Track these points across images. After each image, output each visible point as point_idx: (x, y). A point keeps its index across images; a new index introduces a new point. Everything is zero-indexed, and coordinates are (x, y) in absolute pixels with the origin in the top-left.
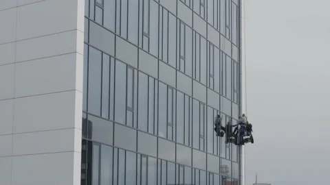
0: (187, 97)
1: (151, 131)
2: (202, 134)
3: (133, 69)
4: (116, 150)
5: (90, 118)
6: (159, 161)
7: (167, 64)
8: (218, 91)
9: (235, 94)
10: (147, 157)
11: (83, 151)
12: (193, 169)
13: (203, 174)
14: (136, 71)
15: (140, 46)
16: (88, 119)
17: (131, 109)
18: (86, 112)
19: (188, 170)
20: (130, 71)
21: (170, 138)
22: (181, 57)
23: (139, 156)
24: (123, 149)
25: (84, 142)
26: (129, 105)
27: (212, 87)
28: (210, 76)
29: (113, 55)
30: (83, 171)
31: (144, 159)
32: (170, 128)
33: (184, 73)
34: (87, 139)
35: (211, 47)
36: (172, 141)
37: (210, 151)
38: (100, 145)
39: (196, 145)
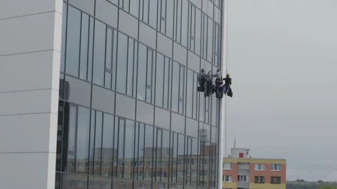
0: (167, 60)
1: (129, 93)
2: (181, 97)
3: (113, 29)
4: (93, 112)
5: (67, 79)
6: (137, 124)
7: (148, 24)
8: (199, 54)
9: (216, 57)
10: (125, 119)
11: (60, 113)
12: (171, 133)
13: (181, 138)
14: (115, 32)
15: (121, 6)
16: (66, 80)
17: (110, 70)
18: (63, 73)
19: (166, 134)
20: (109, 31)
21: (148, 101)
22: (161, 18)
23: (117, 118)
24: (100, 111)
25: (61, 103)
26: (108, 66)
27: (192, 49)
28: (191, 38)
29: (93, 15)
30: (59, 133)
31: (122, 122)
32: (149, 91)
33: (165, 35)
34: (64, 101)
35: (193, 8)
36: (151, 104)
37: (189, 114)
38: (77, 106)
39: (174, 109)
